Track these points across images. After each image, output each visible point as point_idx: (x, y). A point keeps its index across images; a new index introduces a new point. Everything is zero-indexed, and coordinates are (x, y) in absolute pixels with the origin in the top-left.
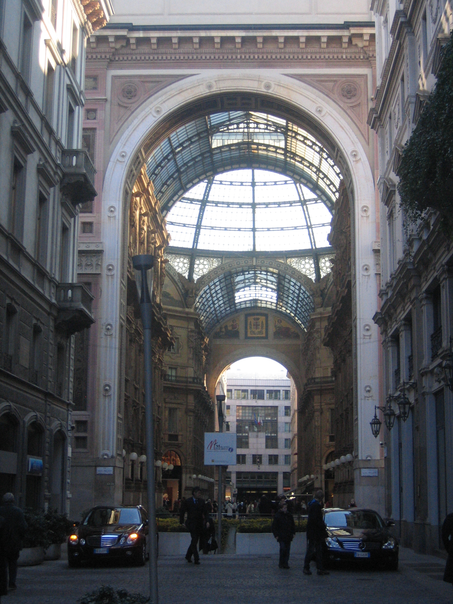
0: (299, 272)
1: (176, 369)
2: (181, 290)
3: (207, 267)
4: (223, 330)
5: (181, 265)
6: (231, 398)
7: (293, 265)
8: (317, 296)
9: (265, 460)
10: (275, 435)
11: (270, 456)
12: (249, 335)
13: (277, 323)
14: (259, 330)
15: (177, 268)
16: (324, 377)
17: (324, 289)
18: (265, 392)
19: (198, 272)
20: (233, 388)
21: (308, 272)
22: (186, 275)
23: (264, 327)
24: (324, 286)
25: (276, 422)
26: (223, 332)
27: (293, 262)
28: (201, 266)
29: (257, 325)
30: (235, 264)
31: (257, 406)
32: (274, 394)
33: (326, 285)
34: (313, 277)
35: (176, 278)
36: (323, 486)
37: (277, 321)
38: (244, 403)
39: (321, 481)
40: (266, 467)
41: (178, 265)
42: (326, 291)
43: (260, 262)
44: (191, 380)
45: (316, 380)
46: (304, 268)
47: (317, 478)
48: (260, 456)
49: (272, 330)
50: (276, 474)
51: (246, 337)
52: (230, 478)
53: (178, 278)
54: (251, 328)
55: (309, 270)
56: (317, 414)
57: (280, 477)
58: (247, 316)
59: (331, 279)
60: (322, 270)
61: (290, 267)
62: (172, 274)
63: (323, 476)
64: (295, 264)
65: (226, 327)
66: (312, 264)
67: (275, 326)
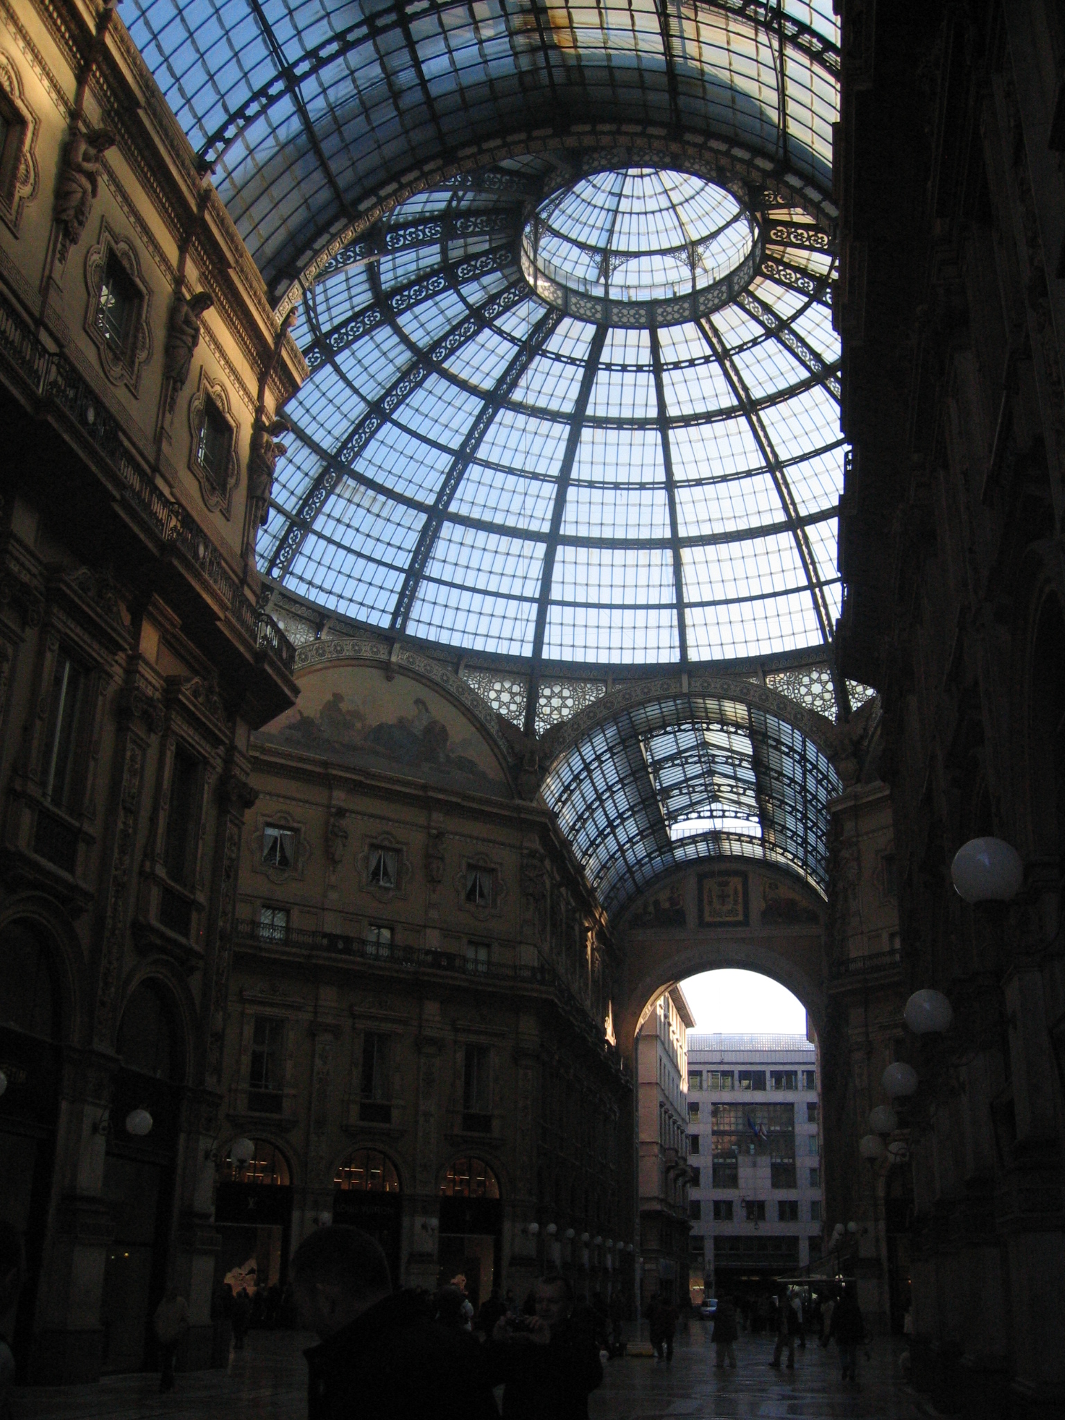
0: (798, 705)
1: (488, 946)
2: (505, 759)
3: (570, 702)
4: (651, 909)
5: (505, 697)
6: (701, 1087)
7: (780, 689)
8: (844, 756)
9: (772, 1212)
10: (791, 1161)
11: (781, 1203)
12: (708, 919)
13: (767, 890)
14: (730, 907)
15: (495, 705)
16: (870, 957)
17: (862, 738)
18: (768, 1075)
19: (550, 715)
20: (704, 1068)
21: (818, 703)
22: (520, 722)
23: (740, 900)
24: (860, 731)
25: (792, 1134)
26: (650, 913)
27: (778, 682)
28: (556, 702)
29: (723, 897)
30: (639, 692)
31: (752, 1104)
32: (784, 1078)
33: (865, 729)
34: (832, 714)
35: (493, 728)
36: (884, 1252)
37: (767, 886)
38: (727, 1097)
39: (877, 1240)
40: (772, 1227)
41: (497, 699)
42: (866, 744)
43: (698, 684)
44: (527, 973)
45: (852, 967)
46: (807, 694)
47: (865, 1231)
48: (761, 1205)
49: (757, 905)
50: (794, 1240)
51: (702, 924)
52: (702, 1249)
53: (496, 727)
54: (710, 903)
55: (822, 699)
56: (858, 1056)
57: (804, 1246)
58: (701, 878)
59: (878, 712)
60: (853, 694)
61: (775, 693)
62: (482, 716)
63: (882, 1225)
64: (785, 687)
65: (657, 903)
66: (827, 682)
67: (765, 898)
